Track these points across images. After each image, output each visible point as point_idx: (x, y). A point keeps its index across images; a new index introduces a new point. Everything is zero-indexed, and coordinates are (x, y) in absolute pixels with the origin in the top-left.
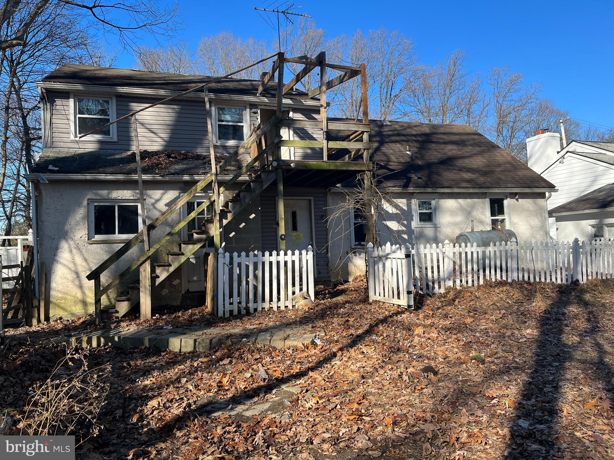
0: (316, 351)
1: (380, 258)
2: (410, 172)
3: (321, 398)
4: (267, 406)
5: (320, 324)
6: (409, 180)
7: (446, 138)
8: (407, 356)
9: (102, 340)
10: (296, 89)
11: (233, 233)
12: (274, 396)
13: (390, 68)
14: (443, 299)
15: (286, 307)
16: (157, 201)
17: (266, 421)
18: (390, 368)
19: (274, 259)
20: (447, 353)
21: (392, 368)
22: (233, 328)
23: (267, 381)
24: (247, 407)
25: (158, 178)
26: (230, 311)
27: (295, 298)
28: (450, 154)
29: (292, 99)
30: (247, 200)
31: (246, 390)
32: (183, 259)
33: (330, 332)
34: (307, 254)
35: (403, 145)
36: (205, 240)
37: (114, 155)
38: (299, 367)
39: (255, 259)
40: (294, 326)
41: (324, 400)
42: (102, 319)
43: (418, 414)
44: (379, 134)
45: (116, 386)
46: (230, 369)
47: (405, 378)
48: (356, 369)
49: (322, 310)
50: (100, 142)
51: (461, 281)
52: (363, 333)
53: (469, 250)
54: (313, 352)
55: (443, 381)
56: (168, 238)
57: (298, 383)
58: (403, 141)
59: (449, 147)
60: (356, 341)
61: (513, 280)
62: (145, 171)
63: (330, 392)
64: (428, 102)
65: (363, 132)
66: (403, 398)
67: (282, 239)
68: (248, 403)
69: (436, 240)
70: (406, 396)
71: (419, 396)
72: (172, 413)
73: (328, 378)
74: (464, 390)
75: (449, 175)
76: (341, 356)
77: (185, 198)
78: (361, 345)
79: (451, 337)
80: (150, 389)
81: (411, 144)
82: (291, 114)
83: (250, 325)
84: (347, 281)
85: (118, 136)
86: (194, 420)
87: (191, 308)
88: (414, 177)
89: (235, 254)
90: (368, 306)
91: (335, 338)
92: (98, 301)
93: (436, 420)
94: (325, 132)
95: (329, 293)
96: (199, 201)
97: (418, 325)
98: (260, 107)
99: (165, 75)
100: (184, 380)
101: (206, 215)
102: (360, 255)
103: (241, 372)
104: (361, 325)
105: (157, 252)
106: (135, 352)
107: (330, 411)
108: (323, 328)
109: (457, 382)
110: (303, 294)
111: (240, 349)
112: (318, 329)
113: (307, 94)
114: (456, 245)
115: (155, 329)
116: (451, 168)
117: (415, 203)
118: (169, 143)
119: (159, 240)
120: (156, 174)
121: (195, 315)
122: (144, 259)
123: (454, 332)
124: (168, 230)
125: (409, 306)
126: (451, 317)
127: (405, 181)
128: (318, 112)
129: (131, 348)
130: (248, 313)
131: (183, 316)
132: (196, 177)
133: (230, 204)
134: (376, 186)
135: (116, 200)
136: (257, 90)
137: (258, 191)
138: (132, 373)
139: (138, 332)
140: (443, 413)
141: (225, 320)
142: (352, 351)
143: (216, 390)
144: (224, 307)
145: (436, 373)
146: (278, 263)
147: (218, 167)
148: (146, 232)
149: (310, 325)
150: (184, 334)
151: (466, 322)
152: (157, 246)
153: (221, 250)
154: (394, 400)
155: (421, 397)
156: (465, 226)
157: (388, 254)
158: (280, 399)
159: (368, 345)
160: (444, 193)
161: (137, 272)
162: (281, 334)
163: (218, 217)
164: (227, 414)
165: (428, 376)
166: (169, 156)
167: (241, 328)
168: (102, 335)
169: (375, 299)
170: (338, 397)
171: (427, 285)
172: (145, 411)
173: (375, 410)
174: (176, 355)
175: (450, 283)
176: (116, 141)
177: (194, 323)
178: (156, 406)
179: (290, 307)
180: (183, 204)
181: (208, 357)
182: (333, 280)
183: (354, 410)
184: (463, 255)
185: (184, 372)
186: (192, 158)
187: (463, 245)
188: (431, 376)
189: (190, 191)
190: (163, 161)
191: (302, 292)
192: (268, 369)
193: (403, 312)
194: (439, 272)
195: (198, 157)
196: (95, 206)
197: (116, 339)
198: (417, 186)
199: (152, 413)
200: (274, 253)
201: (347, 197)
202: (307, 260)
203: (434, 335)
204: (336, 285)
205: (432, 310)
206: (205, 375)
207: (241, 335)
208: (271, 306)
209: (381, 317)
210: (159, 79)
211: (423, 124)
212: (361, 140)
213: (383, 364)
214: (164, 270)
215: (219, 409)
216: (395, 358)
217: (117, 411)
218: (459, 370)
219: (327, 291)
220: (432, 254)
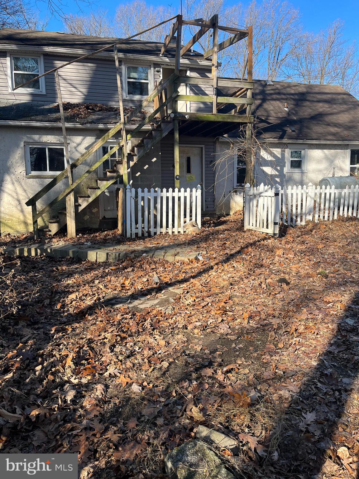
0: (198, 264)
1: (255, 196)
2: (285, 126)
3: (197, 297)
4: (156, 301)
5: (203, 245)
6: (284, 132)
7: (319, 97)
8: (268, 271)
9: (39, 251)
10: (194, 51)
11: (139, 173)
12: (163, 295)
13: (279, 35)
14: (303, 230)
15: (179, 232)
16: (79, 145)
17: (154, 312)
18: (253, 278)
19: (170, 194)
20: (299, 269)
21: (255, 279)
22: (137, 246)
23: (158, 284)
24: (142, 302)
25: (78, 126)
26: (136, 233)
27: (186, 226)
28: (321, 110)
29: (190, 59)
30: (149, 146)
31: (142, 290)
32: (99, 192)
33: (210, 251)
34: (196, 192)
35: (281, 102)
36: (116, 178)
37: (43, 105)
38: (184, 275)
39: (155, 194)
40: (183, 246)
41: (199, 299)
42: (39, 236)
43: (269, 312)
44: (263, 92)
45: (47, 283)
46: (132, 275)
47: (263, 286)
48: (227, 279)
49: (206, 235)
50: (32, 95)
51: (319, 216)
52: (236, 253)
53: (328, 191)
54: (196, 265)
55: (293, 289)
56: (87, 175)
57: (182, 286)
58: (282, 99)
59: (321, 104)
60: (228, 258)
62: (68, 120)
63: (205, 294)
64: (309, 65)
65: (247, 89)
66: (260, 300)
67: (177, 179)
68: (143, 299)
69: (302, 183)
70: (262, 299)
71: (273, 299)
72: (86, 304)
73: (205, 284)
74: (308, 296)
75: (318, 129)
76: (217, 269)
77: (99, 143)
78: (233, 261)
79: (304, 258)
80: (71, 286)
81: (289, 102)
82: (188, 73)
83: (151, 244)
84: (228, 215)
85: (46, 90)
86: (101, 309)
87: (107, 231)
88: (289, 130)
89: (140, 190)
90: (243, 234)
91: (214, 256)
92: (35, 222)
93: (282, 316)
94: (215, 88)
95: (214, 223)
96: (111, 146)
97: (278, 248)
98: (162, 66)
99: (84, 37)
100: (97, 282)
101: (117, 158)
102: (240, 194)
103: (140, 277)
104: (235, 247)
105: (78, 185)
106: (63, 261)
107: (203, 307)
108: (205, 248)
109: (304, 290)
110: (192, 223)
111: (141, 261)
112: (202, 249)
113: (203, 56)
114: (318, 187)
115: (78, 244)
116: (321, 123)
117: (288, 152)
118: (87, 97)
119: (80, 177)
120: (77, 123)
121: (109, 235)
122: (69, 191)
123: (308, 254)
124: (87, 168)
125: (275, 234)
126: (307, 243)
127: (281, 133)
128: (210, 71)
129: (60, 258)
130: (150, 236)
131: (100, 236)
132: (109, 126)
133: (135, 148)
134: (256, 136)
135: (46, 144)
136: (160, 51)
137: (158, 139)
138: (59, 275)
139: (65, 246)
140: (289, 312)
141: (131, 240)
142: (225, 265)
143: (120, 289)
144: (131, 230)
145: (288, 284)
146: (173, 198)
147: (126, 117)
148: (70, 170)
149: (196, 246)
150: (100, 249)
151: (318, 247)
152: (78, 181)
153: (128, 187)
154: (253, 301)
155: (274, 300)
156: (328, 172)
157: (261, 193)
158: (167, 297)
159: (238, 262)
160: (312, 144)
161: (64, 201)
162: (173, 251)
163: (126, 160)
164: (126, 306)
165: (281, 285)
166: (87, 108)
167: (143, 246)
168: (38, 247)
169: (249, 228)
170: (210, 298)
171: (292, 219)
172: (67, 301)
173: (237, 308)
174: (93, 264)
175: (310, 218)
176: (45, 94)
177: (108, 242)
178: (75, 298)
179: (182, 232)
180: (98, 147)
181: (116, 266)
182: (218, 213)
183: (221, 307)
184: (323, 196)
185: (98, 276)
186: (106, 110)
187: (324, 187)
188: (284, 285)
189: (103, 137)
190: (83, 111)
191: (191, 221)
192: (161, 276)
193: (269, 238)
194: (302, 209)
195: (111, 109)
196: (30, 148)
197: (49, 251)
198: (290, 138)
199: (71, 303)
200: (171, 190)
201: (231, 145)
202: (196, 197)
203: (291, 256)
204: (219, 218)
205: (293, 238)
206: (113, 278)
207: (142, 251)
208: (167, 231)
209: (251, 241)
210: (79, 40)
211: (301, 84)
212: (245, 96)
213: (249, 276)
214: (84, 200)
215: (121, 303)
216: (258, 271)
217: (46, 301)
218: (307, 282)
219: (212, 222)
220: (297, 194)
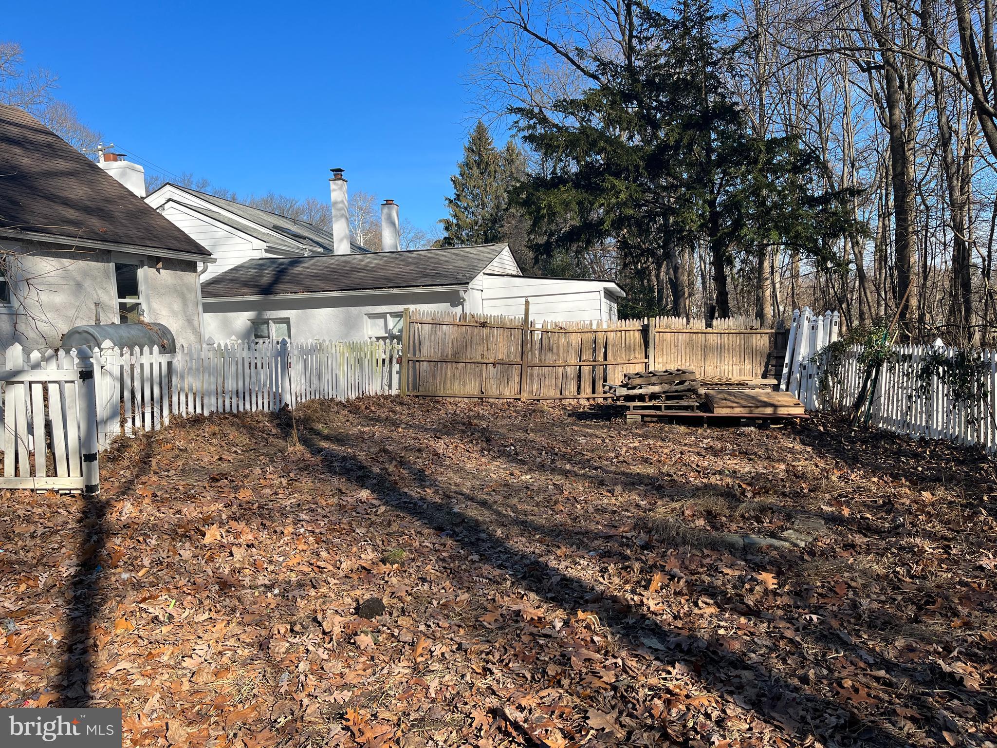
51: (134, 422)
53: (146, 360)
61: (212, 413)
75: (32, 205)
116: (31, 192)
125: (90, 488)
156: (75, 314)
184: (137, 371)
